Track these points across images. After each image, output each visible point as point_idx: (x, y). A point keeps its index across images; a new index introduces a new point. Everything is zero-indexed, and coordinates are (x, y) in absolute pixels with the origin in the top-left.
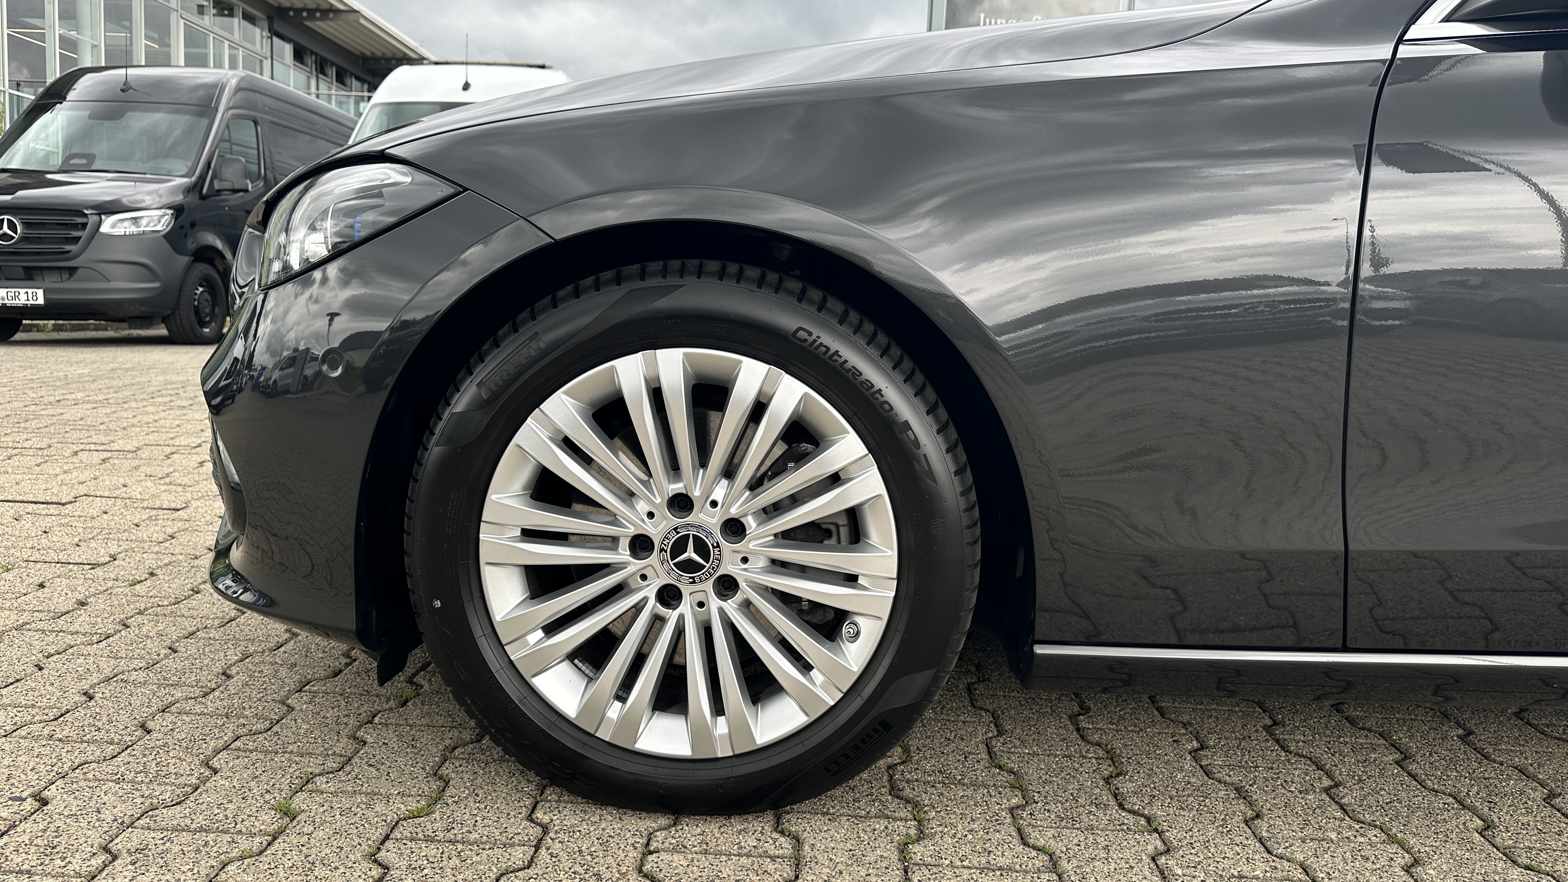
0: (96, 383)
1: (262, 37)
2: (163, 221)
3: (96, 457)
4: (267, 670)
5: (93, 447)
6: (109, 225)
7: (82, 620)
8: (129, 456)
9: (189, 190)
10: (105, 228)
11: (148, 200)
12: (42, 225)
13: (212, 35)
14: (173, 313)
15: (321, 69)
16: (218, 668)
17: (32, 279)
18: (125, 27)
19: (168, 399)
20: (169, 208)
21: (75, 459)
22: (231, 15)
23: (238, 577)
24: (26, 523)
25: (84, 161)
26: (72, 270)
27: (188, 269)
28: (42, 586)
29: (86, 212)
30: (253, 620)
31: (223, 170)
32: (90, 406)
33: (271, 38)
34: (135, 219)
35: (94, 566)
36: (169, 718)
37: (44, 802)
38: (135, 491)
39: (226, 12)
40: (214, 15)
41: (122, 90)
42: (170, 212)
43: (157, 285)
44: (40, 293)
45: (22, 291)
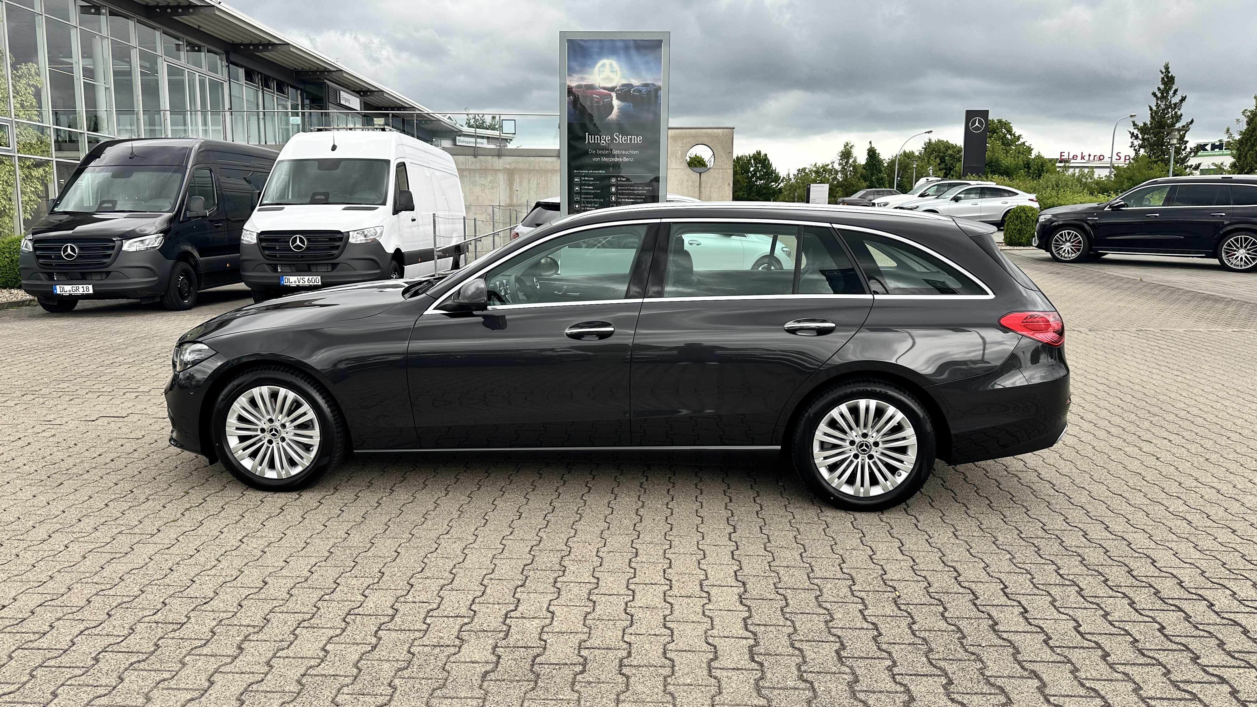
0: (128, 350)
1: (222, 66)
2: (158, 240)
3: (133, 395)
4: (188, 466)
5: (131, 390)
6: (129, 246)
7: (136, 455)
8: (147, 394)
9: (171, 220)
10: (125, 247)
11: (149, 230)
12: (89, 248)
13: (187, 70)
14: (166, 293)
15: (266, 84)
16: (174, 466)
17: (85, 279)
18: (126, 62)
19: (163, 360)
20: (161, 233)
21: (124, 397)
22: (199, 51)
23: (175, 441)
24: (112, 424)
25: (110, 205)
26: (108, 273)
27: (174, 266)
28: (122, 445)
29: (114, 239)
30: (187, 453)
31: (192, 205)
32: (127, 366)
33: (228, 66)
34: (142, 241)
35: (138, 439)
36: (161, 477)
37: (132, 492)
38: (149, 411)
39: (196, 48)
40: (187, 51)
41: (130, 158)
42: (161, 235)
43: (156, 278)
44: (91, 287)
45: (80, 286)
